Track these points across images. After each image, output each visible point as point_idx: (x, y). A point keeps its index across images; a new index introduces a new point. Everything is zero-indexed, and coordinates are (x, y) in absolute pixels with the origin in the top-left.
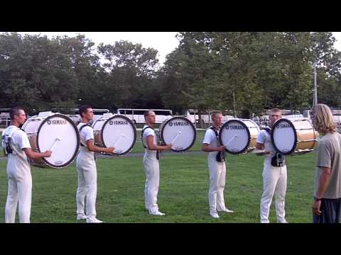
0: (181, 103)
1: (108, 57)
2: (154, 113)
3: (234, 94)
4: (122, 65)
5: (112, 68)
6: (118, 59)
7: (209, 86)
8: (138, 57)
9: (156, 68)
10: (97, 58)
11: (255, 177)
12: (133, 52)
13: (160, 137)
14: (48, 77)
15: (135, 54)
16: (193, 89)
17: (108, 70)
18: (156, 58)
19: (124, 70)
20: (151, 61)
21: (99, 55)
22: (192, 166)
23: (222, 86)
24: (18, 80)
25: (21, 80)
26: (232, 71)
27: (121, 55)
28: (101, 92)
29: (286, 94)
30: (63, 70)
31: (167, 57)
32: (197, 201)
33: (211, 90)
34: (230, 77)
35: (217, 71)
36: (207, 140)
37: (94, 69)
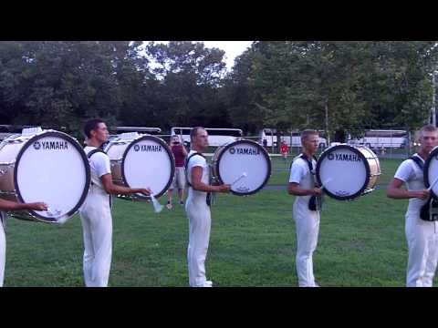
0: (254, 120)
1: (160, 60)
2: (206, 133)
3: (326, 108)
4: (178, 70)
5: (165, 75)
6: (173, 62)
7: (293, 97)
8: (199, 59)
9: (222, 75)
10: (145, 61)
11: (358, 226)
12: (192, 53)
13: (215, 170)
14: (82, 86)
15: (196, 56)
16: (270, 102)
17: (160, 77)
18: (223, 61)
19: (181, 76)
20: (216, 65)
21: (149, 58)
22: (269, 207)
23: (311, 96)
24: (44, 89)
25: (47, 90)
26: (324, 76)
27: (177, 58)
28: (152, 106)
29: (400, 108)
30: (101, 77)
31: (236, 60)
32: (276, 264)
33: (295, 102)
34: (321, 85)
35: (305, 76)
36: (295, 178)
37: (142, 75)
